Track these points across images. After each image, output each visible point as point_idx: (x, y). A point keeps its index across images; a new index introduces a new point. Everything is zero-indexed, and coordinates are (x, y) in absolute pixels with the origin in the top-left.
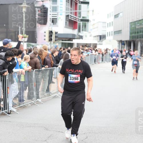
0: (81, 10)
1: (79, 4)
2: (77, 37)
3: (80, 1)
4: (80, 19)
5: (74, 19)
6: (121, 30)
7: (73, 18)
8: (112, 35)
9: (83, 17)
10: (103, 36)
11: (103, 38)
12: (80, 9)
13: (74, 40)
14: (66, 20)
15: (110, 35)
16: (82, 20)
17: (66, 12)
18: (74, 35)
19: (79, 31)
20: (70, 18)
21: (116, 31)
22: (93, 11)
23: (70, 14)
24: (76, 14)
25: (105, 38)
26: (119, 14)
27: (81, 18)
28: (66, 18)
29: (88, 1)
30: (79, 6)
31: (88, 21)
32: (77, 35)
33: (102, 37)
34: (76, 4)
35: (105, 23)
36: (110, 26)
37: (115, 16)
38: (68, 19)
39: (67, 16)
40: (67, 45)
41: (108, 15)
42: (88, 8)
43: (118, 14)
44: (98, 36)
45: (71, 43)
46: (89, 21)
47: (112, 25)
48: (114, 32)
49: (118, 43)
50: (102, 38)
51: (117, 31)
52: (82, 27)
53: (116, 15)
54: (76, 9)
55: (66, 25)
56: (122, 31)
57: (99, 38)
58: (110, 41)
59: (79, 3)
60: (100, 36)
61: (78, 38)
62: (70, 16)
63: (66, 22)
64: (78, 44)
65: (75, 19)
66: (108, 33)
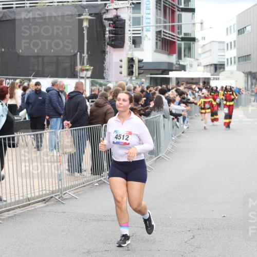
0: (181, 22)
1: (177, 13)
2: (176, 67)
3: (179, 8)
4: (180, 36)
5: (169, 37)
6: (250, 55)
7: (168, 35)
8: (235, 63)
9: (185, 34)
10: (220, 65)
11: (220, 68)
12: (180, 20)
13: (170, 73)
14: (157, 39)
15: (231, 63)
16: (183, 39)
17: (157, 27)
18: (170, 64)
19: (180, 57)
20: (164, 35)
21: (241, 57)
22: (202, 23)
23: (163, 29)
24: (173, 29)
25: (224, 68)
26: (245, 27)
27: (182, 36)
28: (157, 36)
29: (193, 7)
30: (179, 15)
31: (194, 40)
32: (177, 64)
33: (218, 67)
34: (173, 12)
35: (223, 42)
36: (231, 48)
37: (239, 31)
38: (159, 37)
39: (159, 33)
40: (159, 81)
41: (227, 29)
42: (193, 18)
43: (243, 28)
44: (211, 65)
45: (166, 78)
46: (196, 41)
47: (235, 46)
48: (239, 58)
49: (245, 76)
50: (218, 69)
51: (243, 57)
52: (184, 51)
53: (241, 29)
54: (173, 21)
55: (157, 47)
56: (252, 56)
57: (213, 68)
58: (232, 73)
59: (178, 10)
60: (215, 65)
61: (178, 69)
62: (164, 32)
63: (157, 43)
64: (177, 79)
65: (172, 38)
66: (228, 59)
